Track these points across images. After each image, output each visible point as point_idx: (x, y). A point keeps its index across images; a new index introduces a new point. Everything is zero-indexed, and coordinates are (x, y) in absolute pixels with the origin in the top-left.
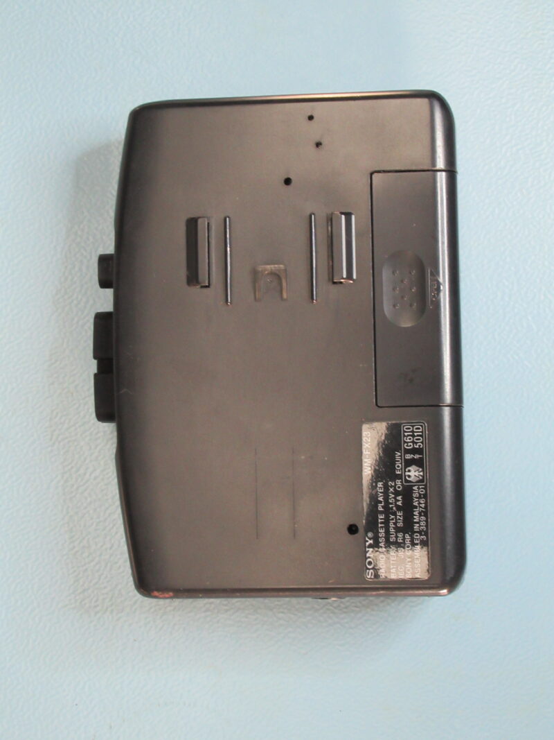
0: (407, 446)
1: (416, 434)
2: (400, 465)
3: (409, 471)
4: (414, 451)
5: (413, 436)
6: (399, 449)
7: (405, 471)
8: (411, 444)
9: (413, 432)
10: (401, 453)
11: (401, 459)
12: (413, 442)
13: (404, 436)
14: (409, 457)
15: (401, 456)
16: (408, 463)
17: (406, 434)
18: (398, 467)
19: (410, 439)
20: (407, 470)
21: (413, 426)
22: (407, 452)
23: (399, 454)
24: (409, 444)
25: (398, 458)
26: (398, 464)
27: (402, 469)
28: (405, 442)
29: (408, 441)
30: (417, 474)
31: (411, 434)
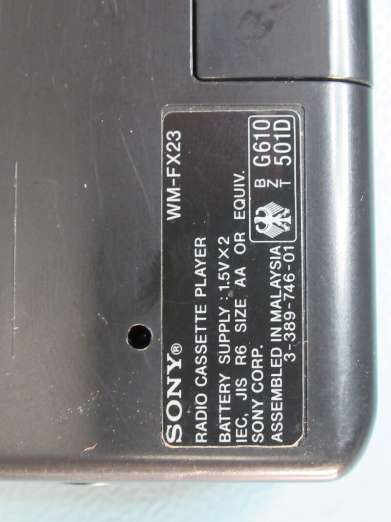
0: (259, 161)
1: (277, 137)
2: (243, 202)
3: (262, 214)
4: (271, 172)
5: (272, 141)
6: (241, 167)
7: (253, 215)
8: (268, 157)
9: (271, 131)
10: (246, 175)
11: (246, 188)
12: (271, 153)
13: (253, 140)
14: (261, 183)
15: (245, 182)
16: (261, 198)
17: (257, 136)
18: (239, 204)
19: (265, 147)
20: (257, 213)
21: (272, 121)
22: (258, 173)
23: (243, 178)
24: (263, 157)
25: (238, 187)
26: (240, 199)
27: (246, 209)
28: (254, 154)
29: (261, 150)
30: (278, 220)
31: (268, 135)
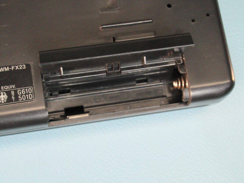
0: (19, 91)
1: (27, 95)
2: (7, 88)
3: (4, 94)
4: (16, 96)
5: (26, 94)
6: (17, 87)
7: (3, 92)
9: (29, 93)
10: (15, 88)
11: (11, 89)
12: (22, 94)
13: (25, 89)
14: (13, 93)
15: (13, 88)
16: (8, 93)
17: (26, 90)
18: (6, 87)
19: (24, 92)
20: (4, 93)
21: (32, 93)
22: (16, 92)
23: (14, 87)
24: (20, 92)
25: (11, 87)
26: (8, 87)
27: (5, 90)
28: (21, 90)
29: (23, 92)
30: (3, 99)
